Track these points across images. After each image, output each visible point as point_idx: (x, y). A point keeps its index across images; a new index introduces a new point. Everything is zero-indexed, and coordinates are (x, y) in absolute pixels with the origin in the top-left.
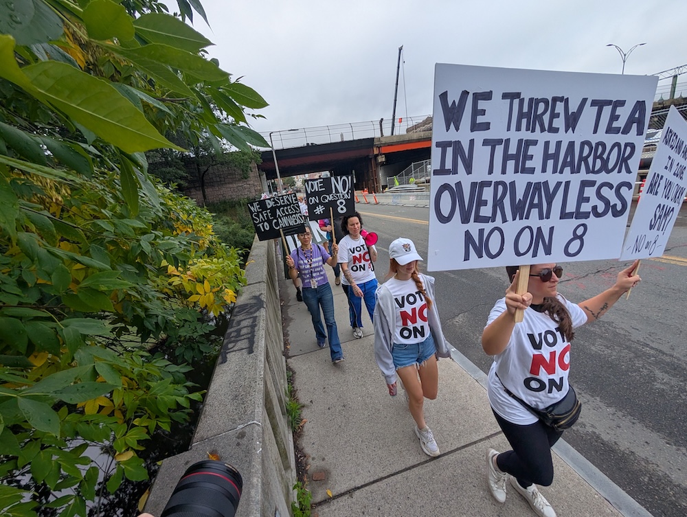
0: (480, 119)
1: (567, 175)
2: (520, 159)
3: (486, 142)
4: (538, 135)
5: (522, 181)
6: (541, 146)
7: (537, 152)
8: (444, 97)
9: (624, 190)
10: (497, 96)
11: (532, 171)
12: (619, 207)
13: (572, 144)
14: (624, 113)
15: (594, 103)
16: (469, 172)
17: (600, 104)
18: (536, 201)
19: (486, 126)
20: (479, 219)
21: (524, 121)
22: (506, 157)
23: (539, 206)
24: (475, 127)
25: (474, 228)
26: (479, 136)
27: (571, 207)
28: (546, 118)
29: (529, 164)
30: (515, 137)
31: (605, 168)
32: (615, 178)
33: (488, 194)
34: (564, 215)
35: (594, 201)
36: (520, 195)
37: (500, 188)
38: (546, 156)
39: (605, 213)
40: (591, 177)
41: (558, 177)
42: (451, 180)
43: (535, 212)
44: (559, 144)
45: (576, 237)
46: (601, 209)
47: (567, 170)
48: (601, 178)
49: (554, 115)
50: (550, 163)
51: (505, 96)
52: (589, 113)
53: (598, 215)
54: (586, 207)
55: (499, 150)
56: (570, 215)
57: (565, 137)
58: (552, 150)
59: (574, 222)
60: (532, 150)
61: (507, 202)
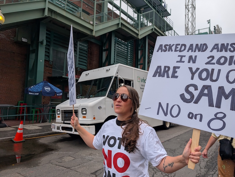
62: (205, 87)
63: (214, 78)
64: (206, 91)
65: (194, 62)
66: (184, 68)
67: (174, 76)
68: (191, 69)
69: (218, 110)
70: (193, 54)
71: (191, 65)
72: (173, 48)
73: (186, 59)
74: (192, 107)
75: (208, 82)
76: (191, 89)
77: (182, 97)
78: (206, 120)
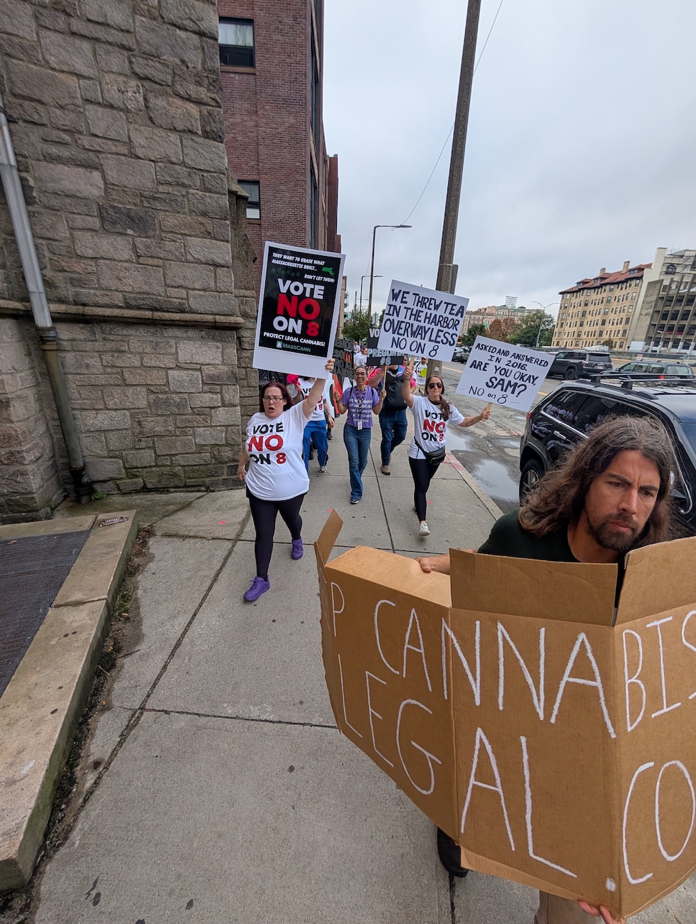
0: (404, 300)
1: (433, 326)
2: (417, 316)
3: (405, 308)
4: (423, 309)
5: (416, 324)
6: (424, 313)
7: (423, 315)
8: (393, 290)
9: (454, 336)
10: (411, 294)
11: (420, 321)
12: (452, 342)
13: (436, 315)
14: (456, 309)
15: (445, 303)
16: (398, 316)
17: (448, 304)
18: (420, 332)
19: (406, 302)
20: (398, 334)
21: (419, 304)
22: (412, 314)
23: (421, 334)
24: (402, 302)
25: (396, 336)
26: (403, 305)
27: (433, 338)
28: (427, 304)
29: (419, 319)
30: (415, 308)
31: (447, 326)
32: (451, 331)
33: (403, 326)
34: (430, 340)
35: (442, 338)
36: (414, 329)
37: (408, 325)
38: (426, 318)
39: (446, 343)
40: (442, 329)
41: (429, 326)
42: (391, 318)
43: (419, 336)
44: (431, 314)
45: (434, 350)
46: (445, 341)
47: (433, 324)
48: (446, 330)
49: (430, 304)
50: (427, 320)
51: (414, 294)
52: (443, 306)
53: (443, 343)
54: (438, 339)
55: (409, 311)
56: (432, 341)
57: (434, 312)
58: (428, 316)
59: (434, 344)
60: (421, 314)
61: (410, 330)
62: (501, 380)
63: (508, 375)
64: (501, 382)
65: (499, 362)
66: (492, 364)
67: (484, 370)
68: (496, 366)
69: (505, 393)
70: (500, 357)
71: (497, 364)
72: (488, 348)
73: (494, 359)
74: (491, 391)
75: (504, 377)
76: (493, 380)
77: (487, 383)
78: (497, 398)
